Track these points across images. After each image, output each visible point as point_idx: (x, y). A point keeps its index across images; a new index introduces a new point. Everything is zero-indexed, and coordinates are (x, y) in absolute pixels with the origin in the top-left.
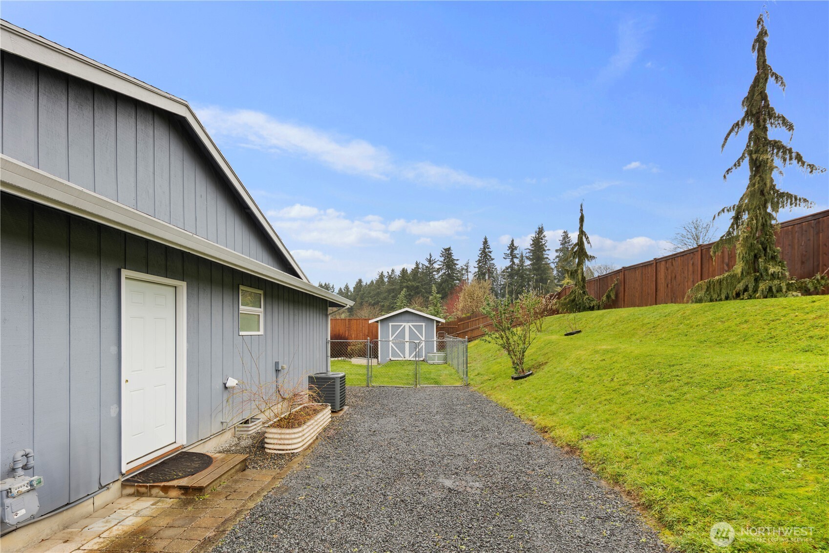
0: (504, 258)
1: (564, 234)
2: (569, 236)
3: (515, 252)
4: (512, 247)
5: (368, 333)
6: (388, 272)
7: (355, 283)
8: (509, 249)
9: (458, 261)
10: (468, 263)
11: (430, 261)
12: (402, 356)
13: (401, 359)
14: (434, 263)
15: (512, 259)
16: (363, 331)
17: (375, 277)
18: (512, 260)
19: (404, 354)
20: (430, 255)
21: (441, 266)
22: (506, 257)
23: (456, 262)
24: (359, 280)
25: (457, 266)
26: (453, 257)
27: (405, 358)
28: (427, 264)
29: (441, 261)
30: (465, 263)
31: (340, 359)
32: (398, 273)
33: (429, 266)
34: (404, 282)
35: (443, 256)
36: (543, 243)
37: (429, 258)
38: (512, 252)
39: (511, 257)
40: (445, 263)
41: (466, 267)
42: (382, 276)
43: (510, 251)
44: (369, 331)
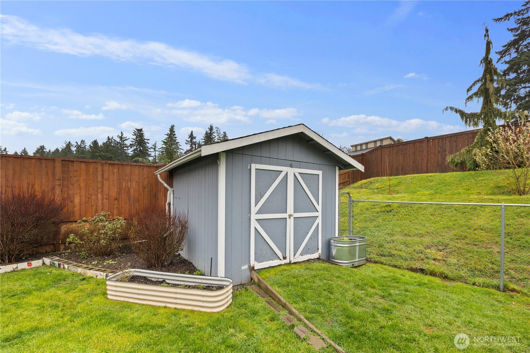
0: (186, 143)
1: (224, 134)
2: (227, 136)
3: (194, 140)
4: (192, 136)
5: (119, 193)
6: (77, 142)
7: (36, 149)
8: (190, 137)
9: (149, 141)
10: (156, 144)
11: (121, 138)
12: (280, 255)
13: (276, 262)
14: (125, 140)
15: (192, 144)
16: (106, 190)
17: (61, 146)
18: (191, 146)
19: (283, 249)
20: (122, 133)
21: (134, 143)
22: (187, 143)
23: (146, 141)
24: (41, 147)
25: (147, 145)
26: (144, 137)
27: (285, 258)
28: (118, 140)
29: (133, 139)
30: (153, 143)
31: (36, 263)
32: (88, 144)
33: (120, 142)
34: (97, 152)
35: (135, 135)
36: (213, 137)
37: (120, 136)
38: (191, 140)
39: (190, 144)
40: (137, 140)
41: (154, 147)
42: (69, 145)
43: (190, 139)
44: (120, 189)
